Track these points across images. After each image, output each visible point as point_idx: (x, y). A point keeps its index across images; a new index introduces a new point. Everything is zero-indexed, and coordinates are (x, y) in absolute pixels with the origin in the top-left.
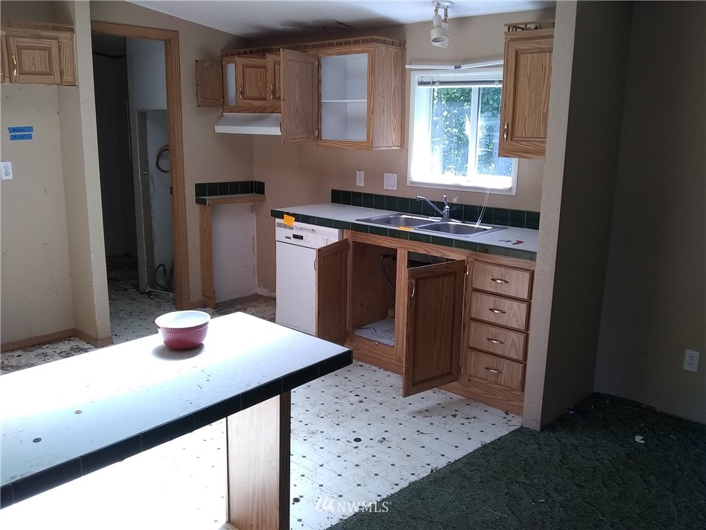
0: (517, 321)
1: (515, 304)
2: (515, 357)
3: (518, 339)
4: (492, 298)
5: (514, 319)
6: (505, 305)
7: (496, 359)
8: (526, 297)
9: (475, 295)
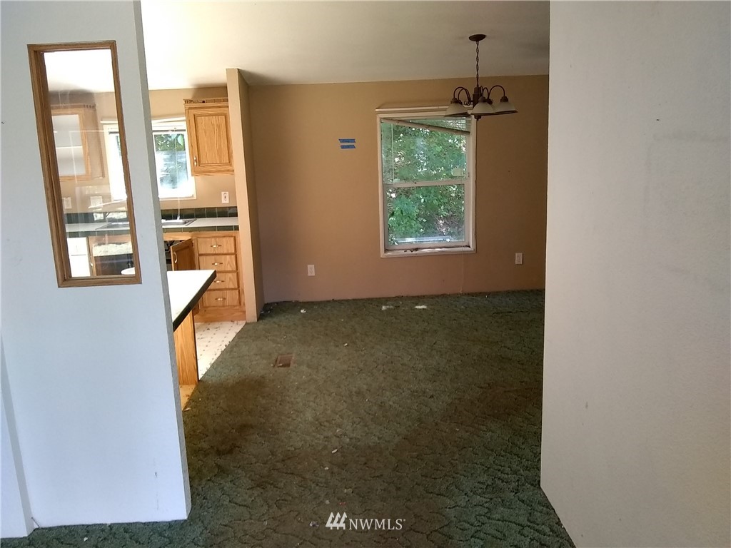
0: (231, 266)
1: (228, 257)
2: (233, 287)
3: (233, 276)
4: (213, 257)
5: (229, 266)
6: (222, 258)
7: (221, 292)
8: (233, 251)
9: (201, 258)
